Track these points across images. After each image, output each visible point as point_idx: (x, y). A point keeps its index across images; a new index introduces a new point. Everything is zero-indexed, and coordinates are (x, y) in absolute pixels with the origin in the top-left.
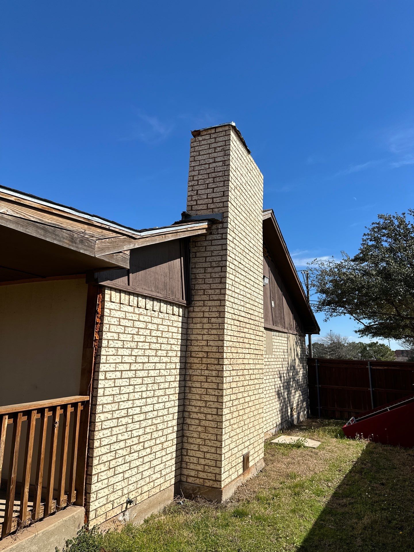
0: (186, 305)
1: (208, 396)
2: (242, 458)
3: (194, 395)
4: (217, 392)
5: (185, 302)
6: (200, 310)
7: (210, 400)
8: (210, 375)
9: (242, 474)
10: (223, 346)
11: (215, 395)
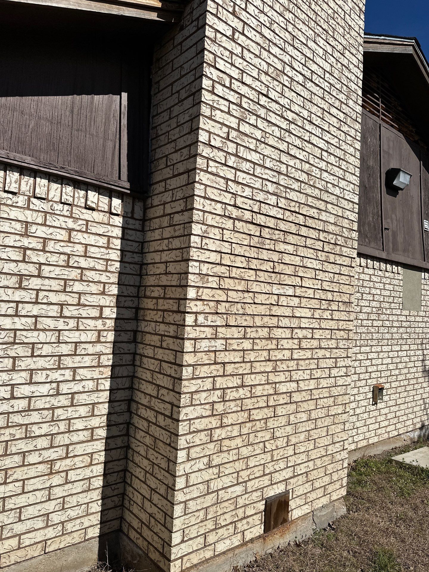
0: (129, 192)
1: (162, 376)
2: (261, 506)
3: (145, 370)
4: (173, 369)
5: (127, 185)
6: (160, 201)
7: (163, 385)
8: (166, 334)
9: (260, 537)
10: (187, 273)
11: (170, 376)
